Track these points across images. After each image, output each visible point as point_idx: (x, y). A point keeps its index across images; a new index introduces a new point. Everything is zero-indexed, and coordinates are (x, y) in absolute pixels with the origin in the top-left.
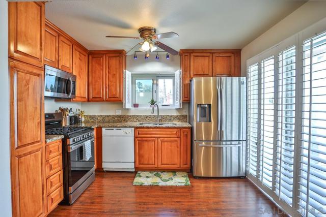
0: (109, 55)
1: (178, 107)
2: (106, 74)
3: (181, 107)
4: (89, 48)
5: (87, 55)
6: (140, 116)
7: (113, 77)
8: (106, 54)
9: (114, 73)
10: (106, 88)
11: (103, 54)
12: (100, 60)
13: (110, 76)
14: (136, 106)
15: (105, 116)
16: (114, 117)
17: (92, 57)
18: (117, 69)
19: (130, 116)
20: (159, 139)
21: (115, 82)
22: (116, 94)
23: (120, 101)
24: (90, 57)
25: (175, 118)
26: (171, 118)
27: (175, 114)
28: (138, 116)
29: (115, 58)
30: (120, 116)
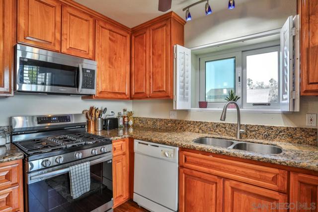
0: (152, 27)
1: (287, 109)
2: (150, 57)
3: (297, 109)
4: (131, 25)
5: (128, 36)
6: (206, 124)
7: (158, 60)
8: (150, 26)
9: (160, 52)
10: (150, 77)
11: (147, 28)
12: (143, 38)
13: (155, 59)
14: (203, 105)
15: (157, 120)
16: (167, 121)
17: (135, 37)
18: (163, 45)
19: (190, 122)
20: (227, 183)
21: (161, 67)
22: (162, 86)
23: (168, 96)
24: (133, 37)
25: (279, 133)
26: (269, 133)
27: (281, 123)
28: (201, 123)
29: (160, 29)
30: (174, 121)
